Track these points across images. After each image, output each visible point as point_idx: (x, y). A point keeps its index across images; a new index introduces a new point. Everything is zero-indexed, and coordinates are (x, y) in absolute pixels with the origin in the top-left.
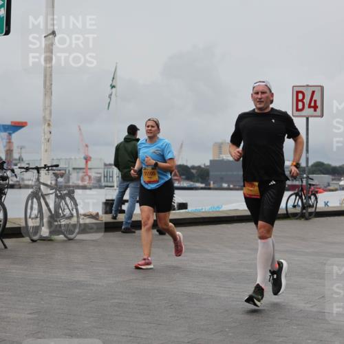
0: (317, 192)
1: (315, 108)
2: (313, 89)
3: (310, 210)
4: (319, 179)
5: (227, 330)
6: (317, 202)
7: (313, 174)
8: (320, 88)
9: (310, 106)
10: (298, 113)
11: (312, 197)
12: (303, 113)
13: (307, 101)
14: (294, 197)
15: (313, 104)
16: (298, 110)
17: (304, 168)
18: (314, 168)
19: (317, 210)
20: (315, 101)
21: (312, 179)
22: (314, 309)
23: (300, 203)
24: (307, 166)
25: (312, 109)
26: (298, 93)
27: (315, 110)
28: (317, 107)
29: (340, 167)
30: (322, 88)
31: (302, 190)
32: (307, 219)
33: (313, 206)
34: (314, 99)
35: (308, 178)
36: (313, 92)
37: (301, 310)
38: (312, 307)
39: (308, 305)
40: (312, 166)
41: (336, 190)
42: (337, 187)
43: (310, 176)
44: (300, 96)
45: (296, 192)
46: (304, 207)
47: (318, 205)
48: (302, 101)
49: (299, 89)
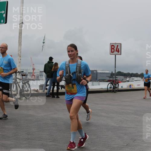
0: (119, 83)
1: (118, 51)
2: (117, 44)
3: (116, 89)
4: (119, 78)
9: (116, 51)
11: (117, 84)
12: (114, 53)
13: (115, 49)
14: (110, 84)
15: (117, 50)
16: (112, 52)
17: (114, 73)
19: (119, 89)
20: (118, 49)
21: (117, 78)
22: (118, 126)
23: (112, 87)
24: (115, 73)
25: (117, 52)
26: (112, 46)
27: (118, 52)
28: (119, 51)
29: (127, 73)
30: (121, 44)
31: (113, 82)
32: (115, 92)
33: (117, 88)
35: (115, 77)
36: (118, 46)
37: (113, 126)
39: (116, 124)
40: (117, 73)
41: (125, 82)
42: (126, 81)
43: (116, 76)
44: (113, 47)
45: (111, 82)
46: (114, 88)
47: (119, 87)
48: (113, 49)
49: (112, 44)
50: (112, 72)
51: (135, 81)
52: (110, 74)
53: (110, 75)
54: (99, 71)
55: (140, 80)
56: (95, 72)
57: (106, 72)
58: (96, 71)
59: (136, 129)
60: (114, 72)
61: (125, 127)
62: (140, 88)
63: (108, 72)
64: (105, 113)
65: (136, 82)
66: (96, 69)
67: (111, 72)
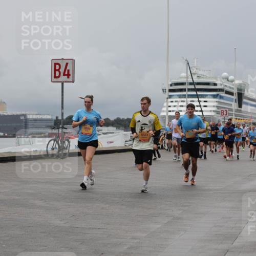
0: (70, 138)
1: (68, 75)
2: (67, 61)
5: (2, 242)
6: (70, 146)
7: (67, 124)
8: (72, 61)
9: (64, 75)
10: (55, 80)
11: (66, 142)
12: (60, 79)
13: (62, 70)
14: (52, 142)
15: (66, 73)
16: (55, 77)
17: (60, 120)
18: (68, 120)
19: (70, 152)
20: (68, 71)
21: (66, 129)
22: (67, 225)
24: (63, 119)
25: (66, 77)
26: (55, 64)
27: (68, 78)
28: (70, 75)
30: (73, 61)
31: (58, 137)
33: (66, 148)
34: (68, 69)
35: (63, 128)
36: (67, 64)
37: (57, 226)
38: (65, 223)
39: (62, 222)
40: (67, 118)
44: (57, 67)
47: (71, 148)
48: (59, 70)
49: (56, 62)
50: (57, 117)
51: (103, 135)
52: (53, 122)
53: (53, 124)
54: (30, 117)
55: (113, 133)
56: (22, 118)
57: (45, 117)
58: (25, 115)
59: (105, 230)
60: (60, 118)
61: (83, 228)
62: (114, 147)
63: (49, 117)
64: (42, 200)
65: (106, 135)
66: (23, 113)
67: (55, 118)
